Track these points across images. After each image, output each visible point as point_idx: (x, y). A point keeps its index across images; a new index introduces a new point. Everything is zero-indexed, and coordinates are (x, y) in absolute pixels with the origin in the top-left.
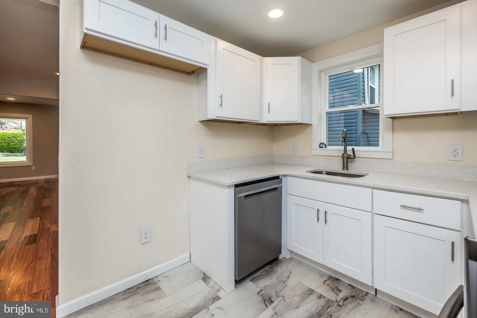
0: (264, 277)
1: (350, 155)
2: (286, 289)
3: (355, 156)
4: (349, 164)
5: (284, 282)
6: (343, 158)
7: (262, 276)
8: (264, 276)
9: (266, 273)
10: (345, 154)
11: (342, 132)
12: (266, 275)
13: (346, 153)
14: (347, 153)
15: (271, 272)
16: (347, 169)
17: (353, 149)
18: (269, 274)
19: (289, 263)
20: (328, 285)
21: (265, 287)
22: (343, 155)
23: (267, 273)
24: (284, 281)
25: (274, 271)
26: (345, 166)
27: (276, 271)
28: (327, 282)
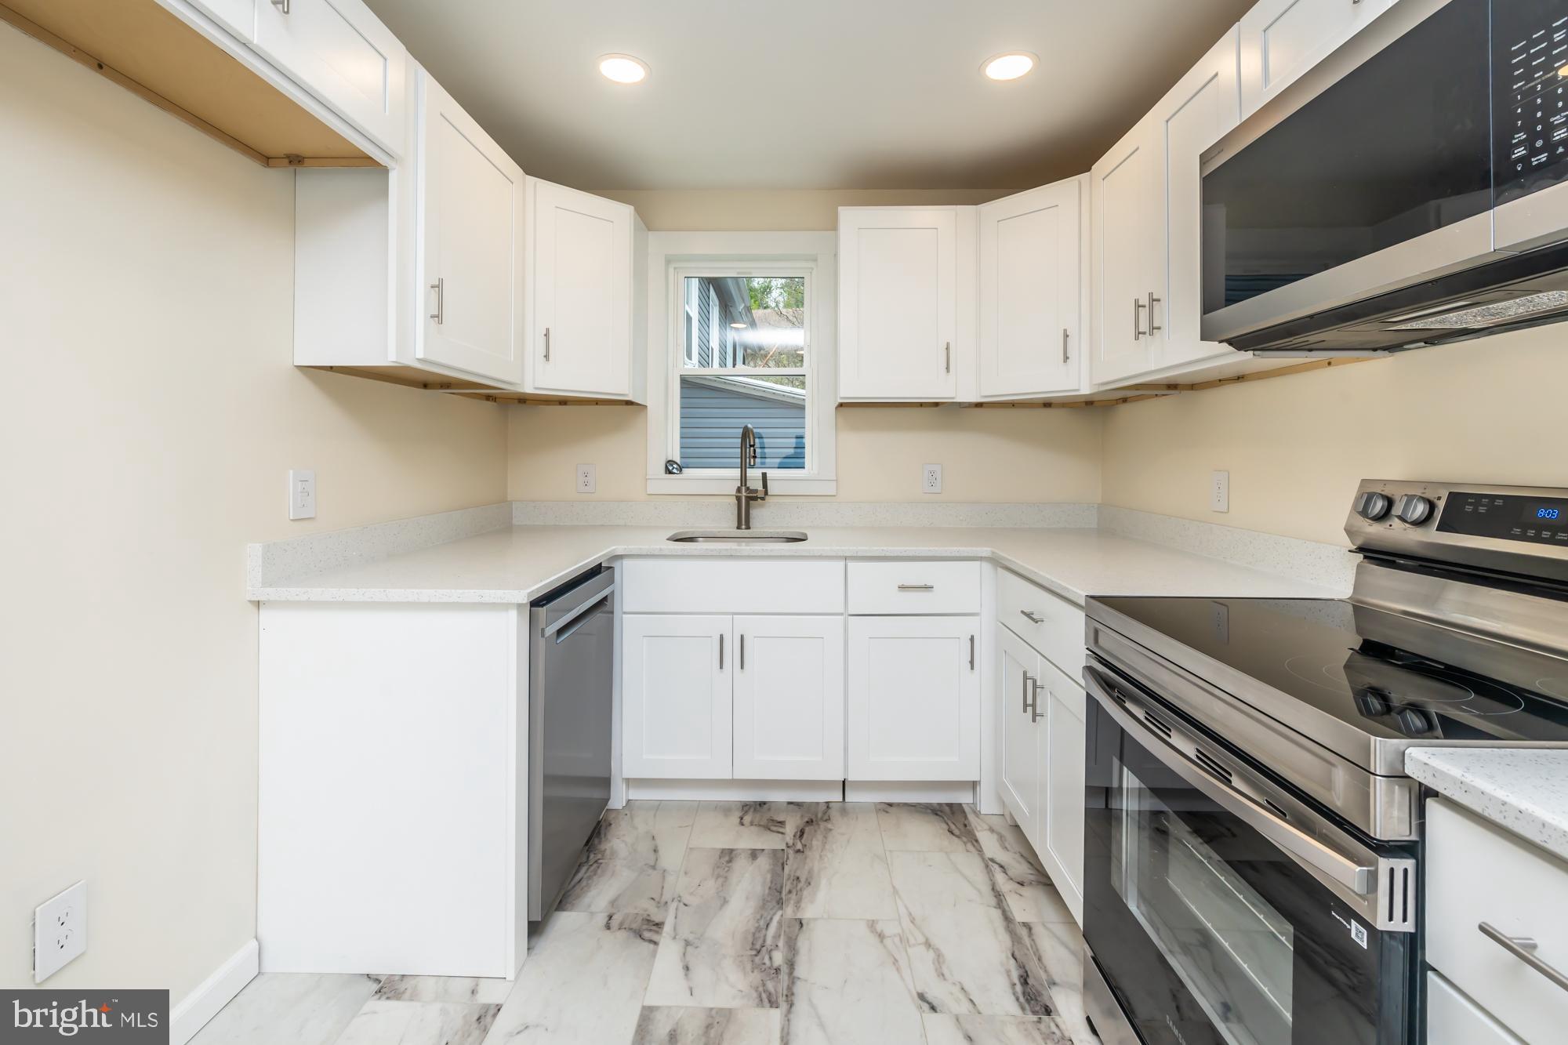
0: (590, 882)
1: (756, 491)
2: (670, 879)
3: (766, 493)
4: (754, 513)
5: (654, 867)
6: (739, 499)
7: (584, 883)
8: (590, 878)
9: (588, 869)
10: (743, 488)
11: (741, 430)
12: (595, 874)
13: (746, 485)
14: (748, 485)
15: (600, 861)
16: (748, 528)
17: (764, 475)
18: (598, 867)
19: (632, 818)
20: (752, 824)
21: (613, 903)
22: (739, 490)
23: (592, 868)
24: (652, 863)
25: (608, 852)
26: (744, 520)
27: (614, 853)
28: (747, 819)
